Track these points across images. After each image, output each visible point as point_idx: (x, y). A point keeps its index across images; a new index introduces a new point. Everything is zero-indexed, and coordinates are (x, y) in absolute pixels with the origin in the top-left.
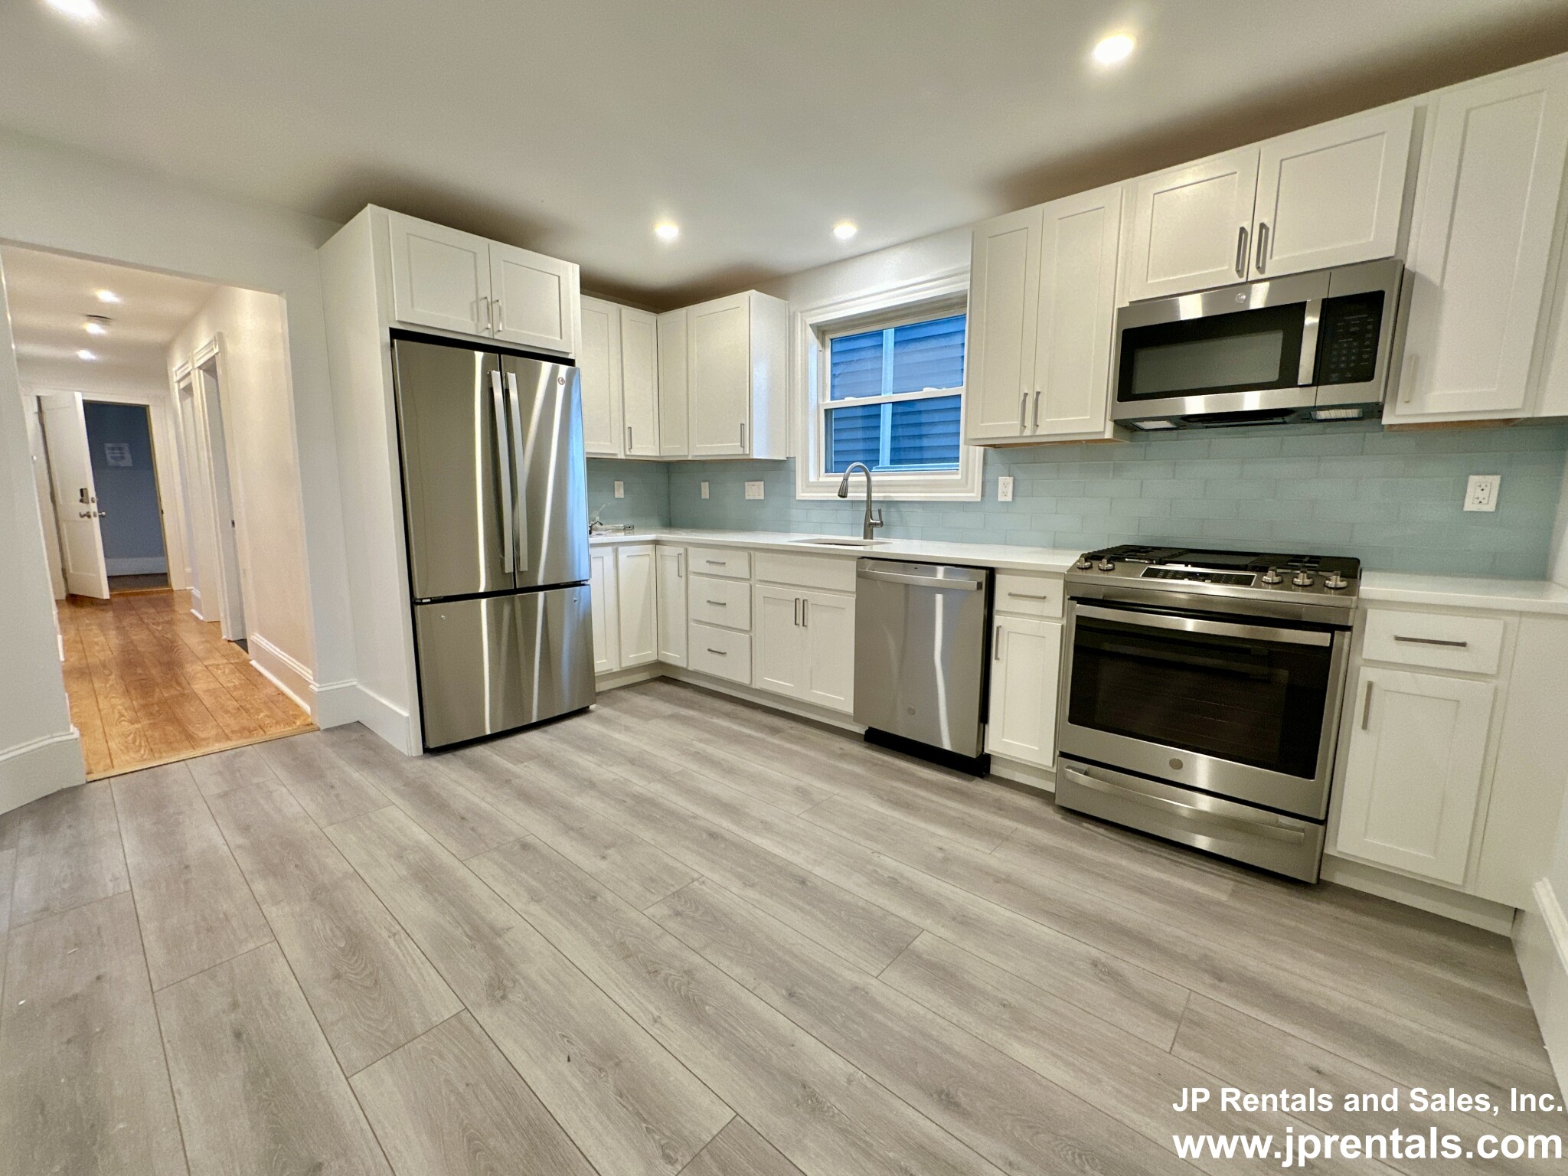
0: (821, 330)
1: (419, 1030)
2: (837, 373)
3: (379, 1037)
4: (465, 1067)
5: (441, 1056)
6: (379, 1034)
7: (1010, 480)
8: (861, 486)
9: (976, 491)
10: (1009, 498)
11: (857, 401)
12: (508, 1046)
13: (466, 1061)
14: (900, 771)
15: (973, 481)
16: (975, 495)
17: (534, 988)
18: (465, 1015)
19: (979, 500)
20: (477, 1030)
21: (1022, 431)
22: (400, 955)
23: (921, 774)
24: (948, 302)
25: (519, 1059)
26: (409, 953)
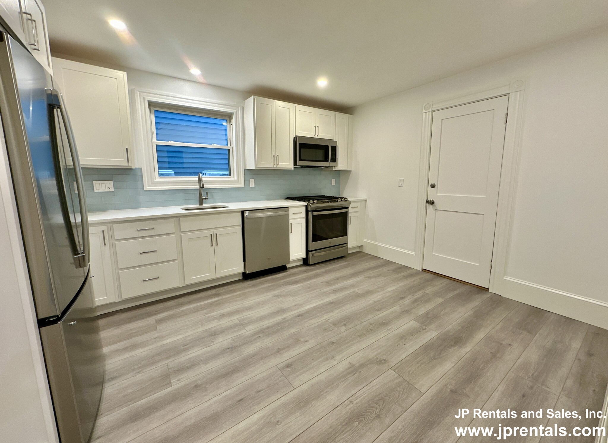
0: (151, 104)
1: (402, 379)
2: (160, 127)
3: (406, 390)
4: (412, 365)
5: (410, 371)
6: (405, 391)
7: (253, 180)
8: (197, 182)
9: (242, 184)
10: (254, 186)
11: (175, 143)
12: (403, 356)
13: (411, 365)
14: (274, 279)
15: (241, 180)
16: (242, 185)
17: (380, 353)
18: (393, 368)
19: (244, 187)
20: (399, 364)
21: (273, 166)
22: (365, 395)
23: (279, 276)
24: (223, 114)
25: (406, 354)
26: (364, 392)
